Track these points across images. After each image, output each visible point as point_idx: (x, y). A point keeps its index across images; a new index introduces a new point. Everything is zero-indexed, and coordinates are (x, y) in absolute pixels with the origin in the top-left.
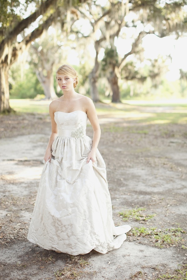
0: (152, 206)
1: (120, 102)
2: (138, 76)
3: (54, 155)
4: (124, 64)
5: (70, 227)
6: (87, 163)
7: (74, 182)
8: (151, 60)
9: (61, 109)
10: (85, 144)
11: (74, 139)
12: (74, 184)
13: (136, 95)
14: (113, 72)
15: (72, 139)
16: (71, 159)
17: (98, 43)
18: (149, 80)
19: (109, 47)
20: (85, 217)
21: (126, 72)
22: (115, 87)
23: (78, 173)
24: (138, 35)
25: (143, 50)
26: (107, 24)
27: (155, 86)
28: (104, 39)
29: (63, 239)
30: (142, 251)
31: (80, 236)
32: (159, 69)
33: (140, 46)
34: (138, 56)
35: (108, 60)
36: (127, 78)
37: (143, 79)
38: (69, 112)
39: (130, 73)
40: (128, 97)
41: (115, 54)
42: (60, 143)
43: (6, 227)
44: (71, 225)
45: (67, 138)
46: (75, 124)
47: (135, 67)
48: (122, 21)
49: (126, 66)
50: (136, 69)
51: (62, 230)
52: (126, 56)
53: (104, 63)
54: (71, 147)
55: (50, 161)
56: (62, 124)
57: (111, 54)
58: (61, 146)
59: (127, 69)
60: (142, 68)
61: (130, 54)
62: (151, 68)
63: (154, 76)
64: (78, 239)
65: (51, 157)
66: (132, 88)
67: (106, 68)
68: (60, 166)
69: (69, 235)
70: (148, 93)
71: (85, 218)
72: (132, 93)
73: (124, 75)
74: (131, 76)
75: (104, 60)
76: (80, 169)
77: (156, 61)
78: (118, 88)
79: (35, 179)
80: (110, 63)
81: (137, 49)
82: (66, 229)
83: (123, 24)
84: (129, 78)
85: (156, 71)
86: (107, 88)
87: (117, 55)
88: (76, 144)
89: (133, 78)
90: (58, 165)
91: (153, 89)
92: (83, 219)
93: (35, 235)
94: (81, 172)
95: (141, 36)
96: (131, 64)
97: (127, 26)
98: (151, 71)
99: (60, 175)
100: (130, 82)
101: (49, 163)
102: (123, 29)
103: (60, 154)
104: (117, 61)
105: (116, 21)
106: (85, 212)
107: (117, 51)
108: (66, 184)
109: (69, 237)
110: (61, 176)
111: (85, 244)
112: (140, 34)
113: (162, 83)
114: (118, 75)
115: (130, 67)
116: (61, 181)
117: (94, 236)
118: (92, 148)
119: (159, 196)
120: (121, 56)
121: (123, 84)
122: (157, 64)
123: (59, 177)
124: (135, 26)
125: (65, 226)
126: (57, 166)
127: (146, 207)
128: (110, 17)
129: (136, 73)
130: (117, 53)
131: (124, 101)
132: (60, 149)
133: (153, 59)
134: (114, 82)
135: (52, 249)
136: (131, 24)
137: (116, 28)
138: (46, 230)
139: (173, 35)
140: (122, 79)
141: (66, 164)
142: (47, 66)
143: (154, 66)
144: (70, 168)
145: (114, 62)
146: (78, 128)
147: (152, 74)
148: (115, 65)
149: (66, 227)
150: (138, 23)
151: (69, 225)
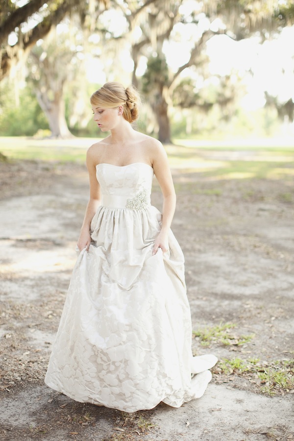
0: (245, 319)
1: (171, 143)
2: (200, 102)
3: (94, 239)
4: (177, 82)
5: (123, 365)
6: (154, 253)
7: (132, 287)
8: (219, 77)
9: (108, 159)
10: (149, 220)
11: (131, 212)
12: (131, 291)
13: (195, 132)
14: (159, 96)
15: (128, 211)
16: (126, 247)
17: (137, 48)
18: (216, 109)
19: (155, 55)
20: (150, 348)
21: (180, 96)
22: (163, 119)
23: (138, 271)
24: (201, 36)
25: (207, 60)
26: (152, 17)
27: (226, 118)
28: (147, 41)
29: (109, 385)
30: (240, 401)
31: (140, 380)
32: (233, 91)
33: (204, 54)
34: (200, 69)
35: (153, 76)
36: (182, 105)
37: (207, 107)
38: (123, 165)
39: (187, 96)
40: (182, 135)
41: (162, 65)
42: (106, 218)
43: (5, 359)
44: (126, 362)
45: (119, 210)
46: (134, 186)
47: (194, 87)
48: (176, 13)
49: (181, 85)
50: (195, 91)
51: (108, 370)
52: (181, 69)
53: (146, 81)
54: (125, 226)
55: (87, 250)
56: (111, 186)
57: (157, 66)
58: (108, 224)
59: (183, 91)
60: (206, 89)
61: (187, 66)
62: (219, 89)
63: (224, 102)
64: (136, 385)
65: (89, 243)
66: (189, 121)
67: (149, 88)
68: (106, 258)
69: (121, 378)
70: (214, 128)
71: (149, 350)
72: (189, 129)
73: (178, 100)
74: (189, 102)
75: (147, 76)
76: (141, 265)
77: (228, 78)
78: (167, 120)
79: (46, 272)
80: (156, 81)
81: (198, 59)
82: (117, 368)
83: (178, 18)
84: (186, 105)
85: (228, 93)
86: (149, 121)
87: (166, 69)
88: (135, 222)
89: (191, 104)
90: (103, 256)
91: (223, 122)
92: (146, 351)
93: (58, 376)
94: (143, 270)
95: (205, 38)
96: (189, 82)
97: (183, 22)
98: (220, 95)
99: (105, 274)
100: (187, 112)
101: (86, 252)
102: (177, 26)
103: (107, 237)
104: (166, 78)
105: (166, 14)
106: (149, 338)
107: (167, 62)
108: (118, 290)
109: (120, 381)
110: (108, 276)
111: (148, 393)
112: (204, 34)
113: (236, 113)
114: (168, 100)
115: (186, 88)
116: (108, 284)
117: (163, 380)
118: (161, 227)
119: (255, 301)
120: (172, 70)
121: (175, 114)
122: (230, 83)
123: (104, 279)
124: (196, 22)
125: (114, 363)
126: (101, 258)
127: (237, 322)
128: (156, 6)
129: (197, 96)
130: (166, 64)
131: (176, 141)
132: (107, 228)
133: (223, 75)
134: (161, 111)
135: (89, 401)
136: (189, 19)
137: (166, 25)
138: (79, 368)
139: (256, 37)
140: (174, 106)
141: (116, 255)
142: (55, 84)
143: (224, 86)
144: (124, 263)
145: (161, 79)
146: (138, 193)
147: (221, 99)
148: (164, 83)
149: (117, 364)
150: (201, 17)
151: (121, 362)
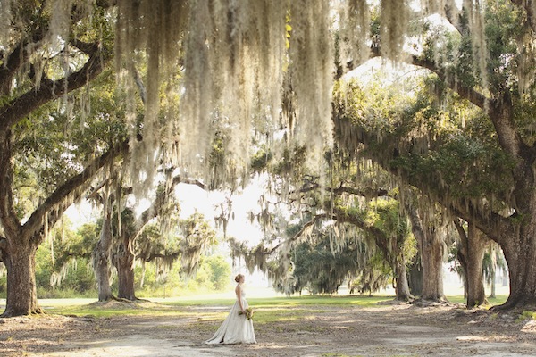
1: (136, 298)
14: (124, 247)
22: (127, 272)
33: (170, 201)
36: (144, 257)
39: (148, 246)
59: (147, 240)
77: (193, 225)
84: (148, 256)
114: (133, 253)
140: (137, 258)
145: (126, 229)
147: (185, 249)
